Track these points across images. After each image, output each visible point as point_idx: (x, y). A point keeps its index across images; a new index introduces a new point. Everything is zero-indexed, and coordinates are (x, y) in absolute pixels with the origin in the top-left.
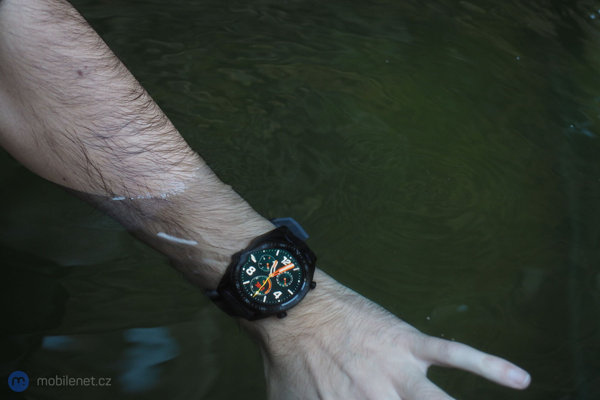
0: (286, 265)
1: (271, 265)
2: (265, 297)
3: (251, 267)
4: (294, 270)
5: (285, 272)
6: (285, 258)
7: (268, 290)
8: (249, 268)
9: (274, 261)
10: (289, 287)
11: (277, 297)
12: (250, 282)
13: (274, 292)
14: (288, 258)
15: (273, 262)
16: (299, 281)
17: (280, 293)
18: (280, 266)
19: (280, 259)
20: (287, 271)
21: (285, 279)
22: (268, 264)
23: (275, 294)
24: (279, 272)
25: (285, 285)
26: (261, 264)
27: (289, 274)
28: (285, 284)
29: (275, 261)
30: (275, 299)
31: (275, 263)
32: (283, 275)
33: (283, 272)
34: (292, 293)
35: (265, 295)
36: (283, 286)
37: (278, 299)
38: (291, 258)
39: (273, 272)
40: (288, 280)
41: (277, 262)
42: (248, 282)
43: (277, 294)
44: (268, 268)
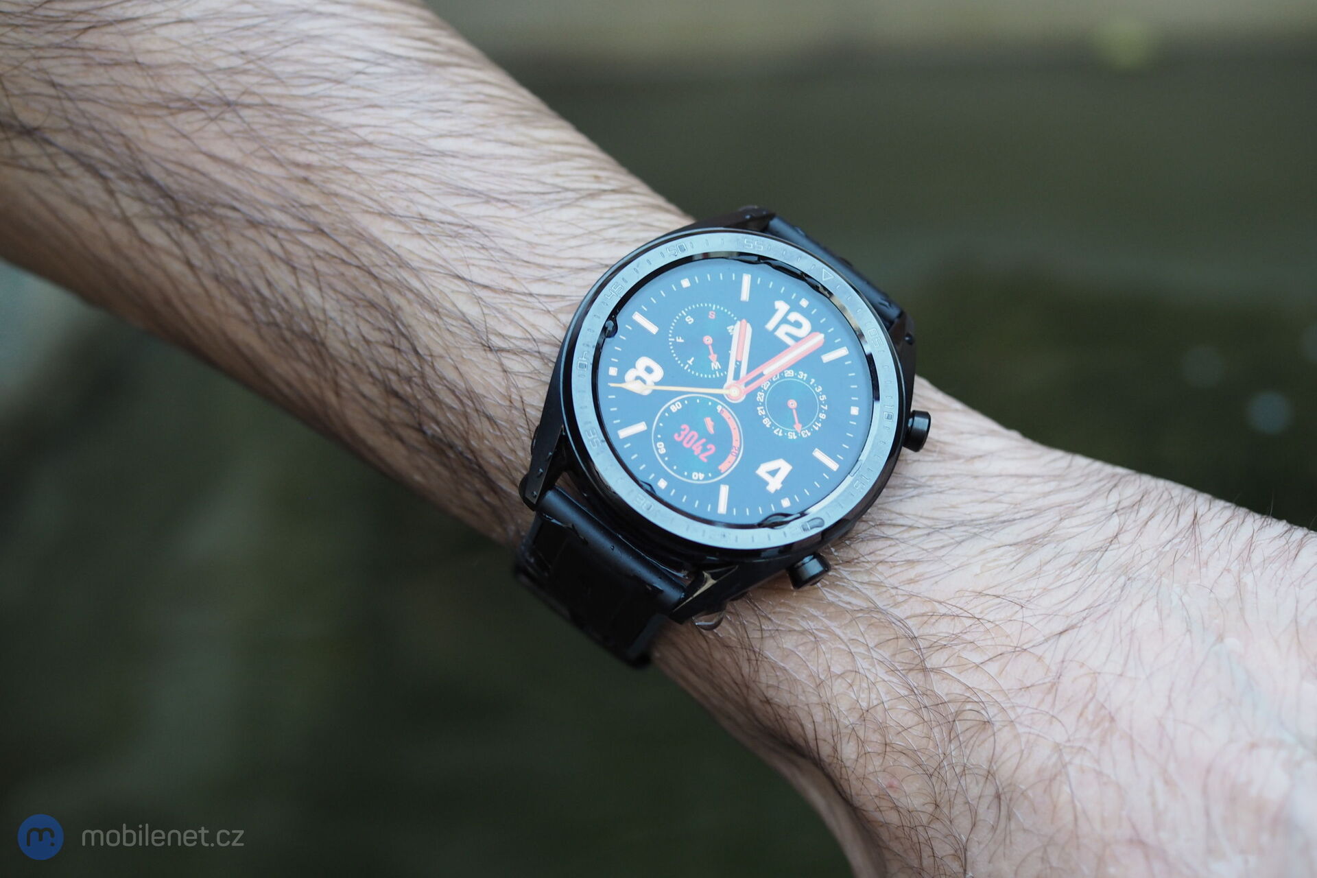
0: (789, 341)
1: (723, 344)
2: (724, 491)
3: (643, 362)
4: (827, 358)
5: (790, 373)
6: (782, 307)
7: (731, 458)
8: (634, 367)
9: (734, 323)
10: (817, 440)
11: (774, 485)
12: (649, 425)
13: (757, 467)
14: (795, 307)
15: (730, 328)
16: (855, 411)
17: (785, 468)
18: (766, 347)
19: (758, 313)
20: (797, 366)
21: (792, 404)
22: (708, 340)
23: (763, 471)
24: (761, 375)
25: (797, 433)
26: (680, 340)
27: (808, 381)
28: (798, 427)
29: (739, 323)
30: (768, 493)
31: (741, 334)
32: (782, 389)
33: (782, 374)
34: (834, 466)
35: (723, 482)
36: (792, 436)
37: (780, 494)
38: (804, 303)
39: (737, 376)
40: (808, 409)
41: (749, 329)
42: (641, 427)
43: (773, 473)
44: (716, 365)
